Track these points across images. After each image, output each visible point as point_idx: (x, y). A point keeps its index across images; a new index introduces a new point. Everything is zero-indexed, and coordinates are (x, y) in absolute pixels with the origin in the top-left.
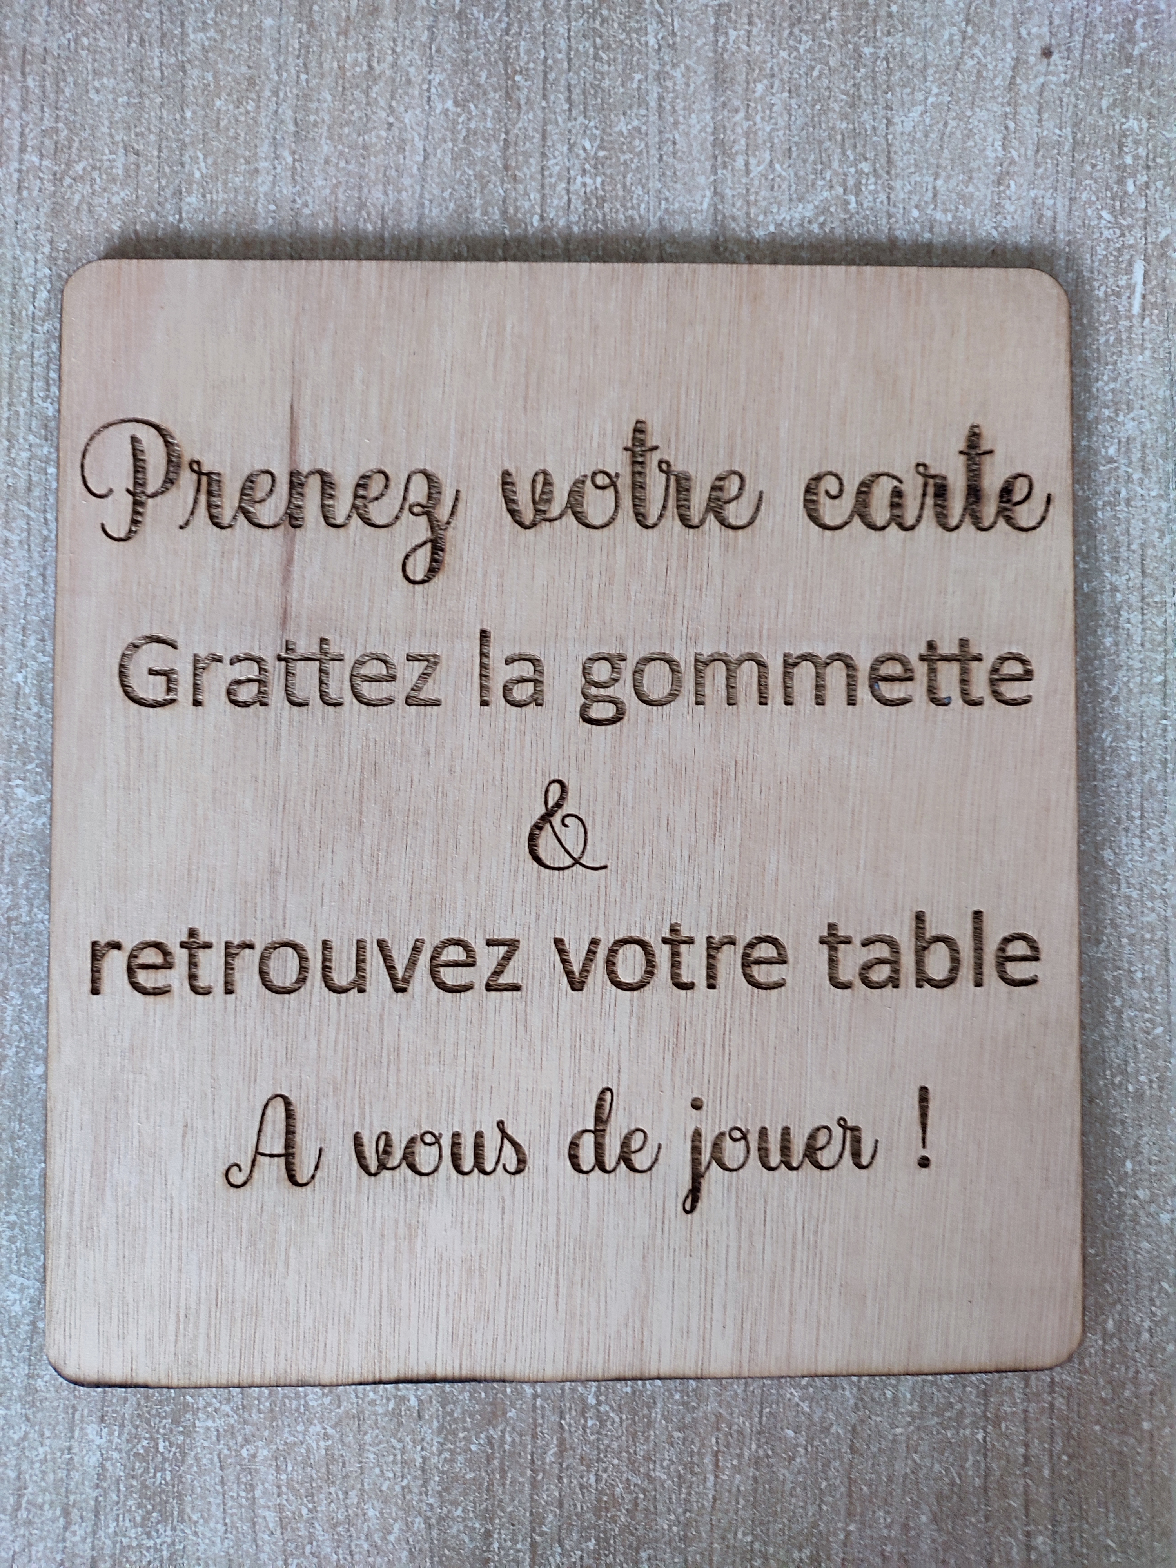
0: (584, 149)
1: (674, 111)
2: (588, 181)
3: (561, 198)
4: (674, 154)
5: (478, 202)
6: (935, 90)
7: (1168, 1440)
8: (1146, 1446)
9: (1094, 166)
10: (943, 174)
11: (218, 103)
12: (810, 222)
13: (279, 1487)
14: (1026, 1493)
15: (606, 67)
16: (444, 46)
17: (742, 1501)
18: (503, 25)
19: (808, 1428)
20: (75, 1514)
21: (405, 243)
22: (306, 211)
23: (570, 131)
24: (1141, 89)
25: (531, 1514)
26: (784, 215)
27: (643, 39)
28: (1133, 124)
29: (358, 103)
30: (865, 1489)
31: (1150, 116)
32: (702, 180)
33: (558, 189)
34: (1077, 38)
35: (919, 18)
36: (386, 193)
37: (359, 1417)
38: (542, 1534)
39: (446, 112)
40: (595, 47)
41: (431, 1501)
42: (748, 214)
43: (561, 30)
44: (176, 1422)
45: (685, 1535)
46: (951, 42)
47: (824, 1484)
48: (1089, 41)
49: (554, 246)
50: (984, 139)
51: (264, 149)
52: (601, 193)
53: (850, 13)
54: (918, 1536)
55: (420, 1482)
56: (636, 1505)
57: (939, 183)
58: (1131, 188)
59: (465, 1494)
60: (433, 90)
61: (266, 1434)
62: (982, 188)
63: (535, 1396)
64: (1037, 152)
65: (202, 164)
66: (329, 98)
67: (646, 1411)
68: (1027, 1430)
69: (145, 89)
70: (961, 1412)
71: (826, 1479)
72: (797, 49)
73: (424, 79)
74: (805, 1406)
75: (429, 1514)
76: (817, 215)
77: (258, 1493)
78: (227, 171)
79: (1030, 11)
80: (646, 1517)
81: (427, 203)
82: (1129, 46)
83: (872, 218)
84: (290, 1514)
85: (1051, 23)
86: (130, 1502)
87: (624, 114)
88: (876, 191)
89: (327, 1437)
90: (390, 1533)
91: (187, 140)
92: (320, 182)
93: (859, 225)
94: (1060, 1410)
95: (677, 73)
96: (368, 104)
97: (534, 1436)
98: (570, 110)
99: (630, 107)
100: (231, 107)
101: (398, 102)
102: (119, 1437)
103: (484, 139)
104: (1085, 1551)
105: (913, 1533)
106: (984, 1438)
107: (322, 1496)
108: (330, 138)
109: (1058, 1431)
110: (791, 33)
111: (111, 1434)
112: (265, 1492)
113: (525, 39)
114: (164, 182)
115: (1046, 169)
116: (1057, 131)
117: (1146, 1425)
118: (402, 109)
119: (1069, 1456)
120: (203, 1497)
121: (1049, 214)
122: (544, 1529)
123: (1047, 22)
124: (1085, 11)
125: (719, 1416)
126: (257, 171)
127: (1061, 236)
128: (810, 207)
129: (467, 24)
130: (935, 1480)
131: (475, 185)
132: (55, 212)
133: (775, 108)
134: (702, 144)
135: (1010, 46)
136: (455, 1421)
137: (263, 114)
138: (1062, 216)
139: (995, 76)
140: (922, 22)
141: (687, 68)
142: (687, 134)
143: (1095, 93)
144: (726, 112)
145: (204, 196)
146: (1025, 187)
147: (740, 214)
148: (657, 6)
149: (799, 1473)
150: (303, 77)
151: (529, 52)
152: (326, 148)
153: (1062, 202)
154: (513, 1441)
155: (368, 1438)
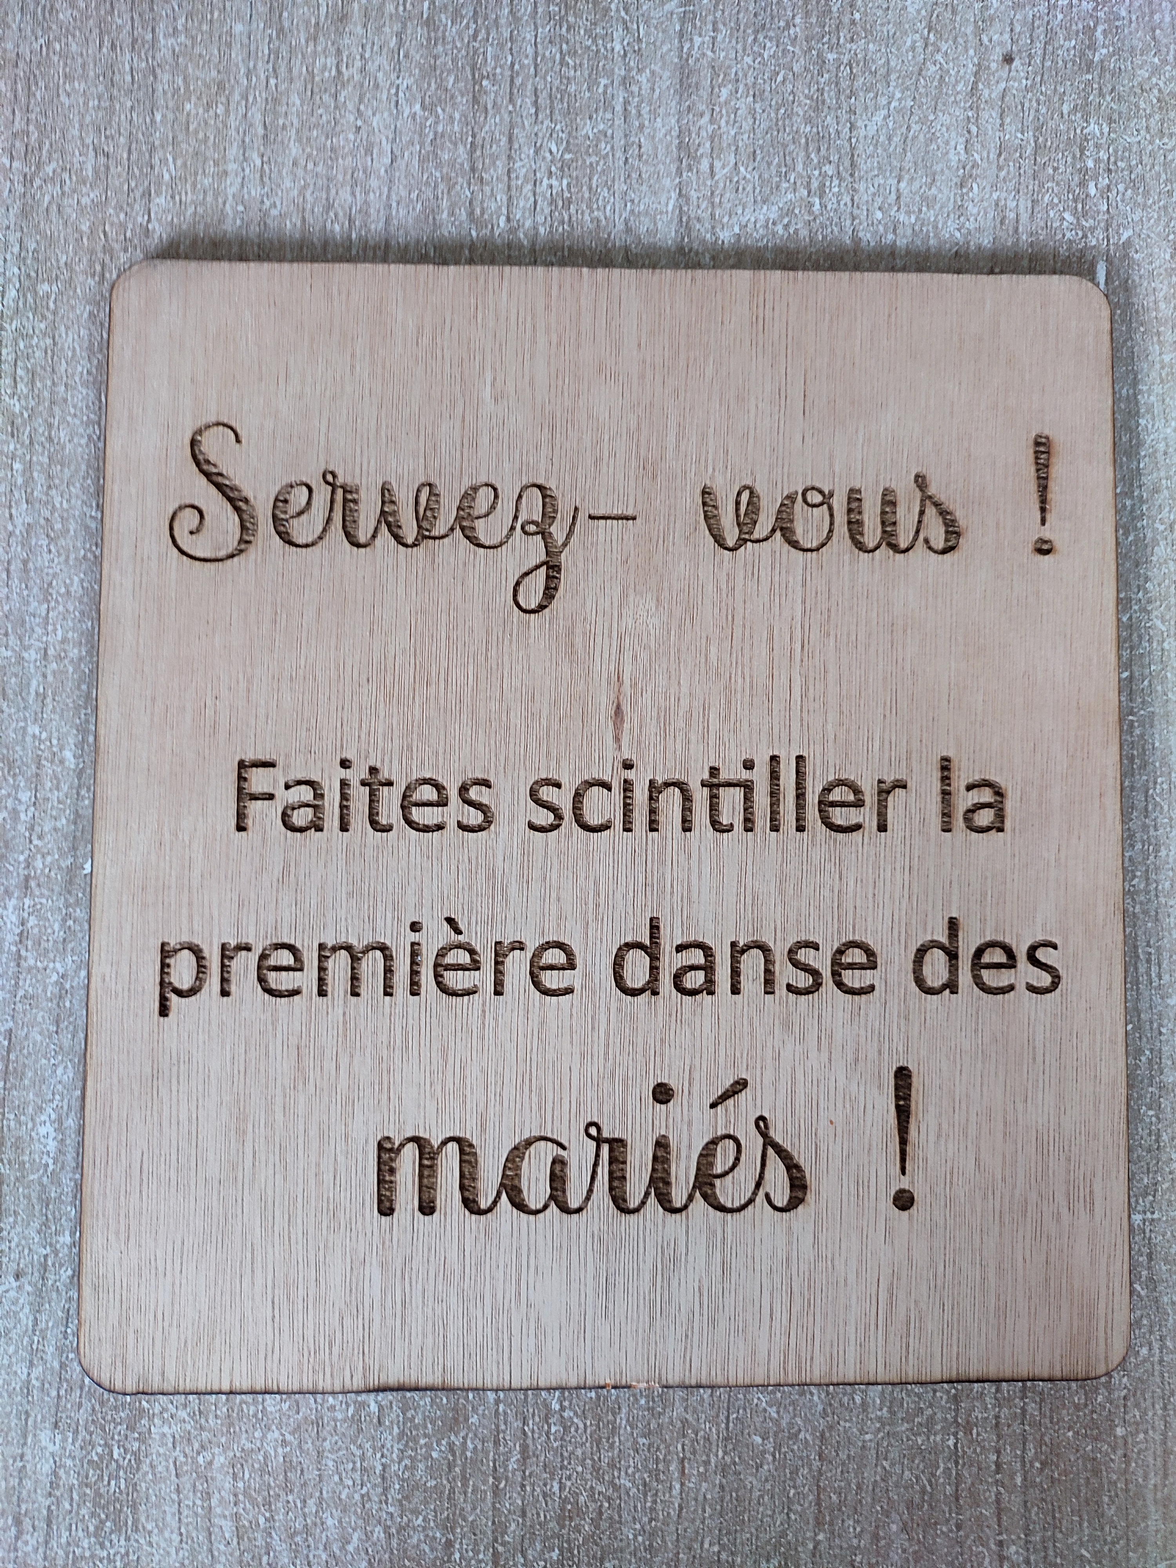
0: (551, 152)
1: (639, 114)
2: (555, 182)
3: (527, 199)
4: (640, 156)
5: (445, 204)
6: (898, 95)
7: (1143, 1446)
8: (1120, 1452)
9: (1055, 169)
10: (907, 177)
11: (188, 107)
12: (774, 224)
13: (235, 1495)
14: (998, 1501)
15: (572, 72)
16: (412, 52)
17: (708, 1509)
18: (471, 32)
19: (776, 1434)
20: (27, 1523)
21: (371, 243)
22: (274, 212)
23: (536, 134)
24: (1101, 94)
25: (494, 1523)
26: (748, 216)
27: (609, 46)
28: (1093, 128)
29: (327, 107)
30: (834, 1497)
31: (1111, 121)
32: (667, 182)
33: (525, 191)
34: (1038, 45)
35: (882, 25)
36: (353, 194)
37: (318, 1423)
38: (504, 1544)
39: (414, 116)
40: (561, 53)
41: (391, 1509)
42: (712, 215)
43: (528, 36)
44: (131, 1428)
45: (651, 1545)
46: (913, 48)
47: (792, 1492)
48: (1050, 48)
49: (521, 247)
50: (947, 143)
51: (233, 151)
52: (567, 195)
53: (814, 20)
54: (888, 1546)
55: (380, 1490)
56: (601, 1513)
57: (903, 185)
58: (1092, 191)
59: (426, 1503)
60: (401, 94)
61: (223, 1440)
62: (946, 191)
63: (497, 1402)
64: (1000, 155)
65: (172, 167)
66: (298, 102)
67: (610, 1417)
68: (999, 1437)
69: (115, 92)
70: (932, 1417)
71: (795, 1487)
72: (760, 55)
73: (392, 84)
74: (773, 1412)
75: (389, 1523)
76: (782, 217)
77: (214, 1502)
78: (196, 174)
79: (992, 19)
80: (611, 1526)
81: (394, 205)
82: (1090, 53)
83: (835, 220)
84: (247, 1524)
85: (1012, 30)
86: (83, 1511)
87: (590, 118)
88: (840, 193)
89: (284, 1443)
90: (348, 1543)
91: (157, 143)
92: (288, 183)
93: (823, 226)
94: (1032, 1415)
95: (643, 78)
96: (336, 107)
97: (496, 1443)
98: (536, 114)
99: (596, 110)
100: (201, 111)
101: (367, 107)
102: (73, 1443)
103: (451, 141)
104: (1059, 1561)
105: (883, 1542)
106: (956, 1445)
107: (280, 1505)
108: (299, 140)
109: (1030, 1438)
110: (755, 40)
111: (64, 1440)
112: (221, 1500)
113: (492, 45)
114: (133, 184)
115: (1008, 173)
116: (1019, 135)
117: (1120, 1431)
118: (370, 113)
119: (1041, 1464)
120: (158, 1506)
121: (1012, 215)
122: (506, 1538)
123: (1008, 29)
124: (1046, 18)
125: (685, 1422)
126: (226, 173)
127: (1024, 237)
128: (775, 208)
129: (436, 30)
130: (906, 1488)
131: (441, 186)
132: (25, 213)
133: (739, 112)
134: (667, 147)
135: (971, 52)
136: (416, 1427)
137: (232, 117)
138: (1024, 217)
139: (957, 82)
140: (885, 29)
141: (653, 73)
142: (653, 137)
143: (1056, 99)
144: (691, 116)
145: (173, 197)
146: (988, 189)
147: (706, 215)
148: (623, 13)
149: (767, 1480)
150: (272, 82)
151: (496, 58)
152: (294, 151)
153: (1024, 204)
154: (475, 1448)
155: (327, 1444)
